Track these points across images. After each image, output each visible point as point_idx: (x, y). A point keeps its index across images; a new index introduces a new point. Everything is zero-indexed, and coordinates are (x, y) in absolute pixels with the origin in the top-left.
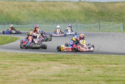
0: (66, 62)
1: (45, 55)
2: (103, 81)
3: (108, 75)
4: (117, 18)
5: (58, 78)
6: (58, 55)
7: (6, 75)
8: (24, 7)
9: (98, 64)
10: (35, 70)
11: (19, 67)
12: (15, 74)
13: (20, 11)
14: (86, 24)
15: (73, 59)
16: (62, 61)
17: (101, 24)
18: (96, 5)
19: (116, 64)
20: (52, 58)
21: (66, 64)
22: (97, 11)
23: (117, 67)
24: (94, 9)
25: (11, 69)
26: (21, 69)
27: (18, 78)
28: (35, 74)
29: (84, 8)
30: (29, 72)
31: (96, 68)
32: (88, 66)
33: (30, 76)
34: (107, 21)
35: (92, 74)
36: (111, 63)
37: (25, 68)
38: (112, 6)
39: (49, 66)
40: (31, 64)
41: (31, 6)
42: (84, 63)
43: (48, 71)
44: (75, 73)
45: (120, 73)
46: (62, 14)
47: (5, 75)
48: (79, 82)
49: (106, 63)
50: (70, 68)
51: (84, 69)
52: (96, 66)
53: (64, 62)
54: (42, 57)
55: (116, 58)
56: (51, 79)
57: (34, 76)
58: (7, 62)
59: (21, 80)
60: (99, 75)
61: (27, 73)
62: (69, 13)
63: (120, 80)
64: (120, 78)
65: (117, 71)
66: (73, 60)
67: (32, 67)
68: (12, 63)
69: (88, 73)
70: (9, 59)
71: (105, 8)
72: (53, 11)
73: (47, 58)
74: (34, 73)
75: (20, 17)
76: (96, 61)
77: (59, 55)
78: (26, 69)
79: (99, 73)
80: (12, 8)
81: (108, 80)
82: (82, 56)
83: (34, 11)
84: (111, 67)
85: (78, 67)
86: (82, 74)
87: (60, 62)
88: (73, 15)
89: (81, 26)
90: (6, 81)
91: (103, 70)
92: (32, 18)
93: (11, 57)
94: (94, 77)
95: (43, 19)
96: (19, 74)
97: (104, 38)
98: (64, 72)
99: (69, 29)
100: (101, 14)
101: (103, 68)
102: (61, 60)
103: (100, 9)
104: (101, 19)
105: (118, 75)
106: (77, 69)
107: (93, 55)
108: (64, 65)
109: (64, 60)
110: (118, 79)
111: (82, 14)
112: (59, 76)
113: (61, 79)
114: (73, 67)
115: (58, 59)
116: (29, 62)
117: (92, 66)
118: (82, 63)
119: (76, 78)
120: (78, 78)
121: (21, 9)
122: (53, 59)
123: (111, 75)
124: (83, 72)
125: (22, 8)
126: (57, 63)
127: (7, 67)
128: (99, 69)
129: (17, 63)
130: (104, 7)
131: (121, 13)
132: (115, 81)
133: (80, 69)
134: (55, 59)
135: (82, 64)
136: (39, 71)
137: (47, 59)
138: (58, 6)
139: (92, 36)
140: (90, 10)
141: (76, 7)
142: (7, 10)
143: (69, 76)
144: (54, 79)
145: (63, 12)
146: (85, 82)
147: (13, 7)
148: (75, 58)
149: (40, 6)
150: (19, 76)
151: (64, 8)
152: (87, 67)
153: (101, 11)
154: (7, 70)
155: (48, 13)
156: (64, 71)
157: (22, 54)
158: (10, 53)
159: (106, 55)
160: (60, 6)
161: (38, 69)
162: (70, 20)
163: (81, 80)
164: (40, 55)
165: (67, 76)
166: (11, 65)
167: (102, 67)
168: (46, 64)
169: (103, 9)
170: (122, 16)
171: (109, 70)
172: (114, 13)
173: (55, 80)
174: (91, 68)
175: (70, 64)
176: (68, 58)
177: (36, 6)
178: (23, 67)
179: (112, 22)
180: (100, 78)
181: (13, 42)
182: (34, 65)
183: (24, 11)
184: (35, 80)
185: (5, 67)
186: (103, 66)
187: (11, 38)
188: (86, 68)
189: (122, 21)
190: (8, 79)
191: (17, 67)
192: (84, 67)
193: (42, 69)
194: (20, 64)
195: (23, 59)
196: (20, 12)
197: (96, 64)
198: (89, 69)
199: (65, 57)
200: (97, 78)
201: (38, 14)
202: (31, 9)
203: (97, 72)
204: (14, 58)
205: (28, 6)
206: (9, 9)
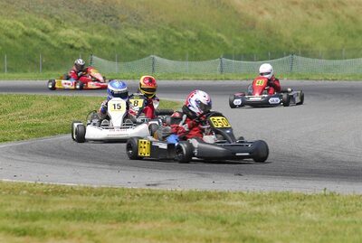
13: (310, 19)
41: (343, 4)
80: (283, 10)
83: (352, 18)
121: (310, 15)
125: (317, 11)
142: (268, 16)
147: (287, 7)
183: (319, 18)
196: (308, 22)
202: (343, 12)
205: (335, 5)
206: (275, 13)
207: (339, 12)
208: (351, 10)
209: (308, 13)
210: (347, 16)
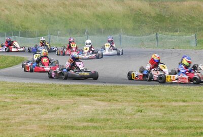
0: (102, 98)
1: (68, 86)
2: (162, 128)
3: (172, 119)
4: (185, 25)
5: (90, 124)
6: (89, 86)
7: (5, 120)
8: (34, 7)
9: (155, 100)
10: (52, 112)
11: (26, 105)
12: (19, 117)
13: (29, 14)
14: (135, 36)
15: (113, 93)
16: (96, 96)
17: (160, 35)
18: (151, 5)
19: (184, 101)
20: (80, 92)
21: (103, 101)
22: (153, 14)
23: (185, 106)
24: (148, 11)
25: (13, 109)
26: (30, 109)
27: (24, 123)
28: (52, 117)
29: (132, 10)
30: (43, 114)
31: (151, 108)
32: (138, 104)
33: (45, 120)
34: (170, 30)
35: (145, 118)
36: (175, 99)
37: (36, 107)
38: (178, 5)
39: (75, 104)
40: (47, 101)
41: (46, 6)
42: (132, 99)
43: (73, 112)
44: (118, 115)
45: (191, 115)
46: (97, 20)
47: (3, 120)
48: (124, 130)
49: (167, 100)
50: (109, 108)
51: (132, 109)
52: (151, 104)
53: (99, 98)
54: (63, 89)
55: (184, 92)
56: (79, 125)
57: (51, 120)
58: (6, 98)
59: (29, 128)
60: (157, 119)
61: (40, 116)
62: (108, 18)
63: (190, 128)
64: (190, 124)
65: (186, 113)
66: (114, 95)
67: (48, 106)
68: (15, 100)
69: (139, 115)
70: (10, 93)
71: (165, 10)
72: (81, 14)
73: (72, 91)
74: (50, 115)
75: (28, 25)
76: (152, 96)
77: (92, 86)
78: (38, 109)
79: (156, 115)
80: (14, 9)
81: (171, 127)
82: (128, 88)
83: (50, 14)
84: (176, 106)
85: (123, 105)
86: (129, 117)
87: (92, 98)
88: (114, 20)
89: (127, 39)
90: (5, 128)
91: (163, 110)
92: (47, 26)
93: (13, 90)
94: (148, 122)
95: (65, 27)
96: (26, 117)
97: (165, 58)
98: (99, 114)
99: (106, 46)
100: (159, 19)
101: (163, 108)
102: (95, 94)
103: (158, 10)
104: (159, 27)
105: (187, 119)
106: (120, 109)
107: (147, 86)
108: (100, 103)
109: (98, 94)
110: (186, 125)
111: (128, 19)
112: (92, 120)
113: (95, 125)
114: (114, 106)
115: (89, 94)
116: (43, 98)
117: (145, 104)
118: (128, 99)
119: (118, 124)
120: (121, 123)
121: (29, 12)
122: (82, 93)
123: (176, 120)
124: (130, 115)
125: (32, 10)
126: (87, 99)
127: (6, 106)
128: (157, 109)
129: (24, 100)
130: (165, 8)
131: (191, 17)
132: (183, 128)
133: (125, 109)
134: (84, 93)
135: (128, 101)
136: (58, 112)
137: (71, 93)
138: (89, 6)
139: (145, 55)
140: (141, 13)
141: (119, 8)
142: (7, 12)
143: (108, 120)
144: (83, 126)
145: (98, 16)
146: (133, 130)
147: (17, 8)
148: (117, 92)
149: (61, 6)
150: (27, 120)
151: (100, 10)
152: (138, 106)
153: (159, 15)
154: (7, 111)
155: (73, 17)
156: (99, 112)
157: (31, 85)
158: (12, 83)
159: (167, 86)
160: (92, 6)
161: (58, 108)
162: (109, 29)
163: (127, 127)
164: (60, 86)
165: (104, 120)
166: (14, 103)
167: (162, 106)
168: (70, 102)
169: (162, 10)
170: (193, 23)
171: (173, 111)
172: (181, 18)
173: (85, 128)
174: (144, 108)
175: (110, 101)
176: (106, 92)
177: (54, 7)
178: (33, 105)
179: (177, 31)
180: (157, 124)
181: (17, 64)
182: (51, 102)
183: (34, 13)
184: (52, 127)
185: (3, 106)
186: (163, 104)
187: (13, 59)
188: (136, 108)
189: (194, 30)
190: (8, 126)
191: (23, 106)
192: (132, 106)
193: (64, 109)
194: (28, 101)
195: (32, 92)
197: (151, 101)
198: (140, 109)
199: (101, 90)
200: (153, 124)
201: (57, 19)
202: (46, 11)
203: (153, 114)
204: (18, 92)
205: (41, 7)
206: (10, 10)
207: (43, 10)
208: (49, 9)
209: (28, 11)
210: (48, 13)
